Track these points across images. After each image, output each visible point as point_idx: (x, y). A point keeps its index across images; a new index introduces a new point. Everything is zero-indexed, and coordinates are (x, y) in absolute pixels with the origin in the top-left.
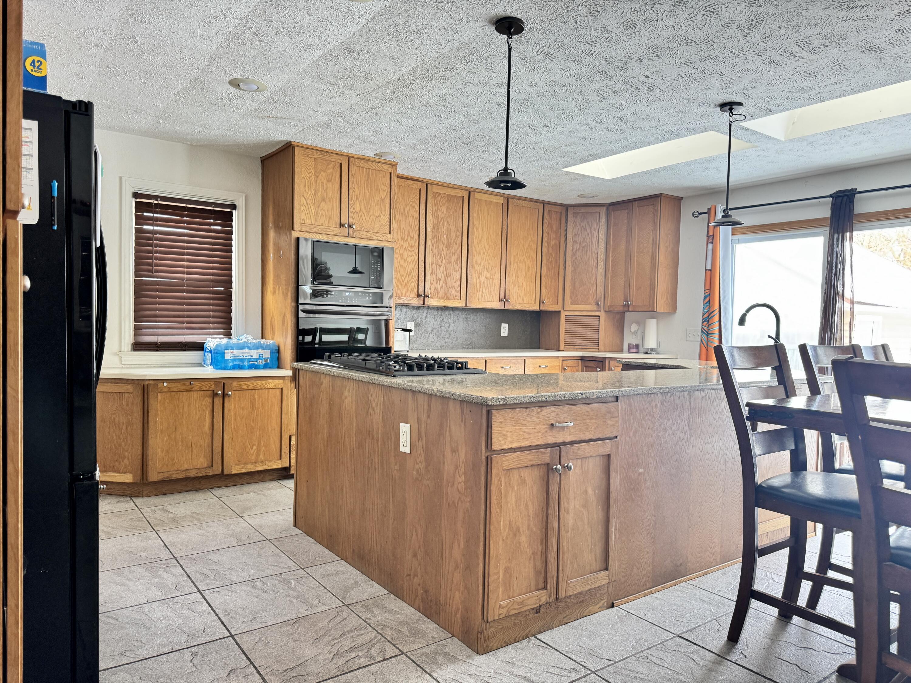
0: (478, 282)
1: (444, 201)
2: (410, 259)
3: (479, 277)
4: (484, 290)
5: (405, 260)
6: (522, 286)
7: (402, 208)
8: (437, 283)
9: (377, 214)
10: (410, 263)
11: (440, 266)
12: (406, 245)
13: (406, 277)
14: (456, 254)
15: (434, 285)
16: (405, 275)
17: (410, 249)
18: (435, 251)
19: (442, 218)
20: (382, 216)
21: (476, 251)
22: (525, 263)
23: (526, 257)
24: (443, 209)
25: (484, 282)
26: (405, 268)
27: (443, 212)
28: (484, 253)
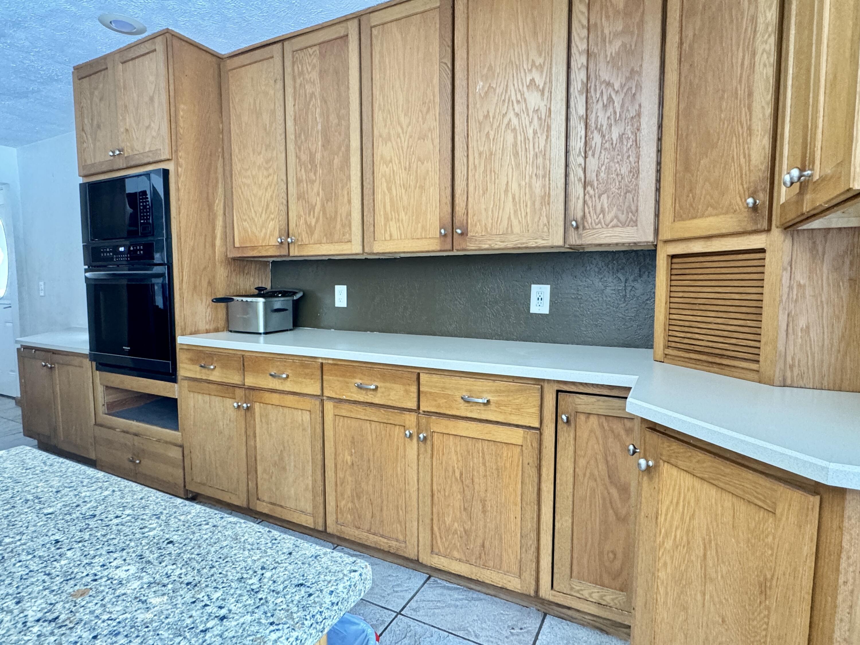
0: (388, 200)
1: (314, 61)
2: (266, 182)
3: (389, 189)
4: (402, 214)
5: (260, 186)
6: (506, 191)
7: (252, 101)
8: (309, 214)
9: (147, 124)
10: (266, 189)
11: (313, 182)
12: (260, 160)
13: (262, 213)
14: (341, 154)
15: (305, 219)
16: (260, 210)
17: (266, 166)
18: (304, 157)
19: (313, 94)
20: (152, 125)
21: (380, 136)
22: (514, 130)
23: (517, 115)
24: (314, 75)
25: (401, 198)
26: (260, 199)
27: (313, 83)
28: (399, 136)
